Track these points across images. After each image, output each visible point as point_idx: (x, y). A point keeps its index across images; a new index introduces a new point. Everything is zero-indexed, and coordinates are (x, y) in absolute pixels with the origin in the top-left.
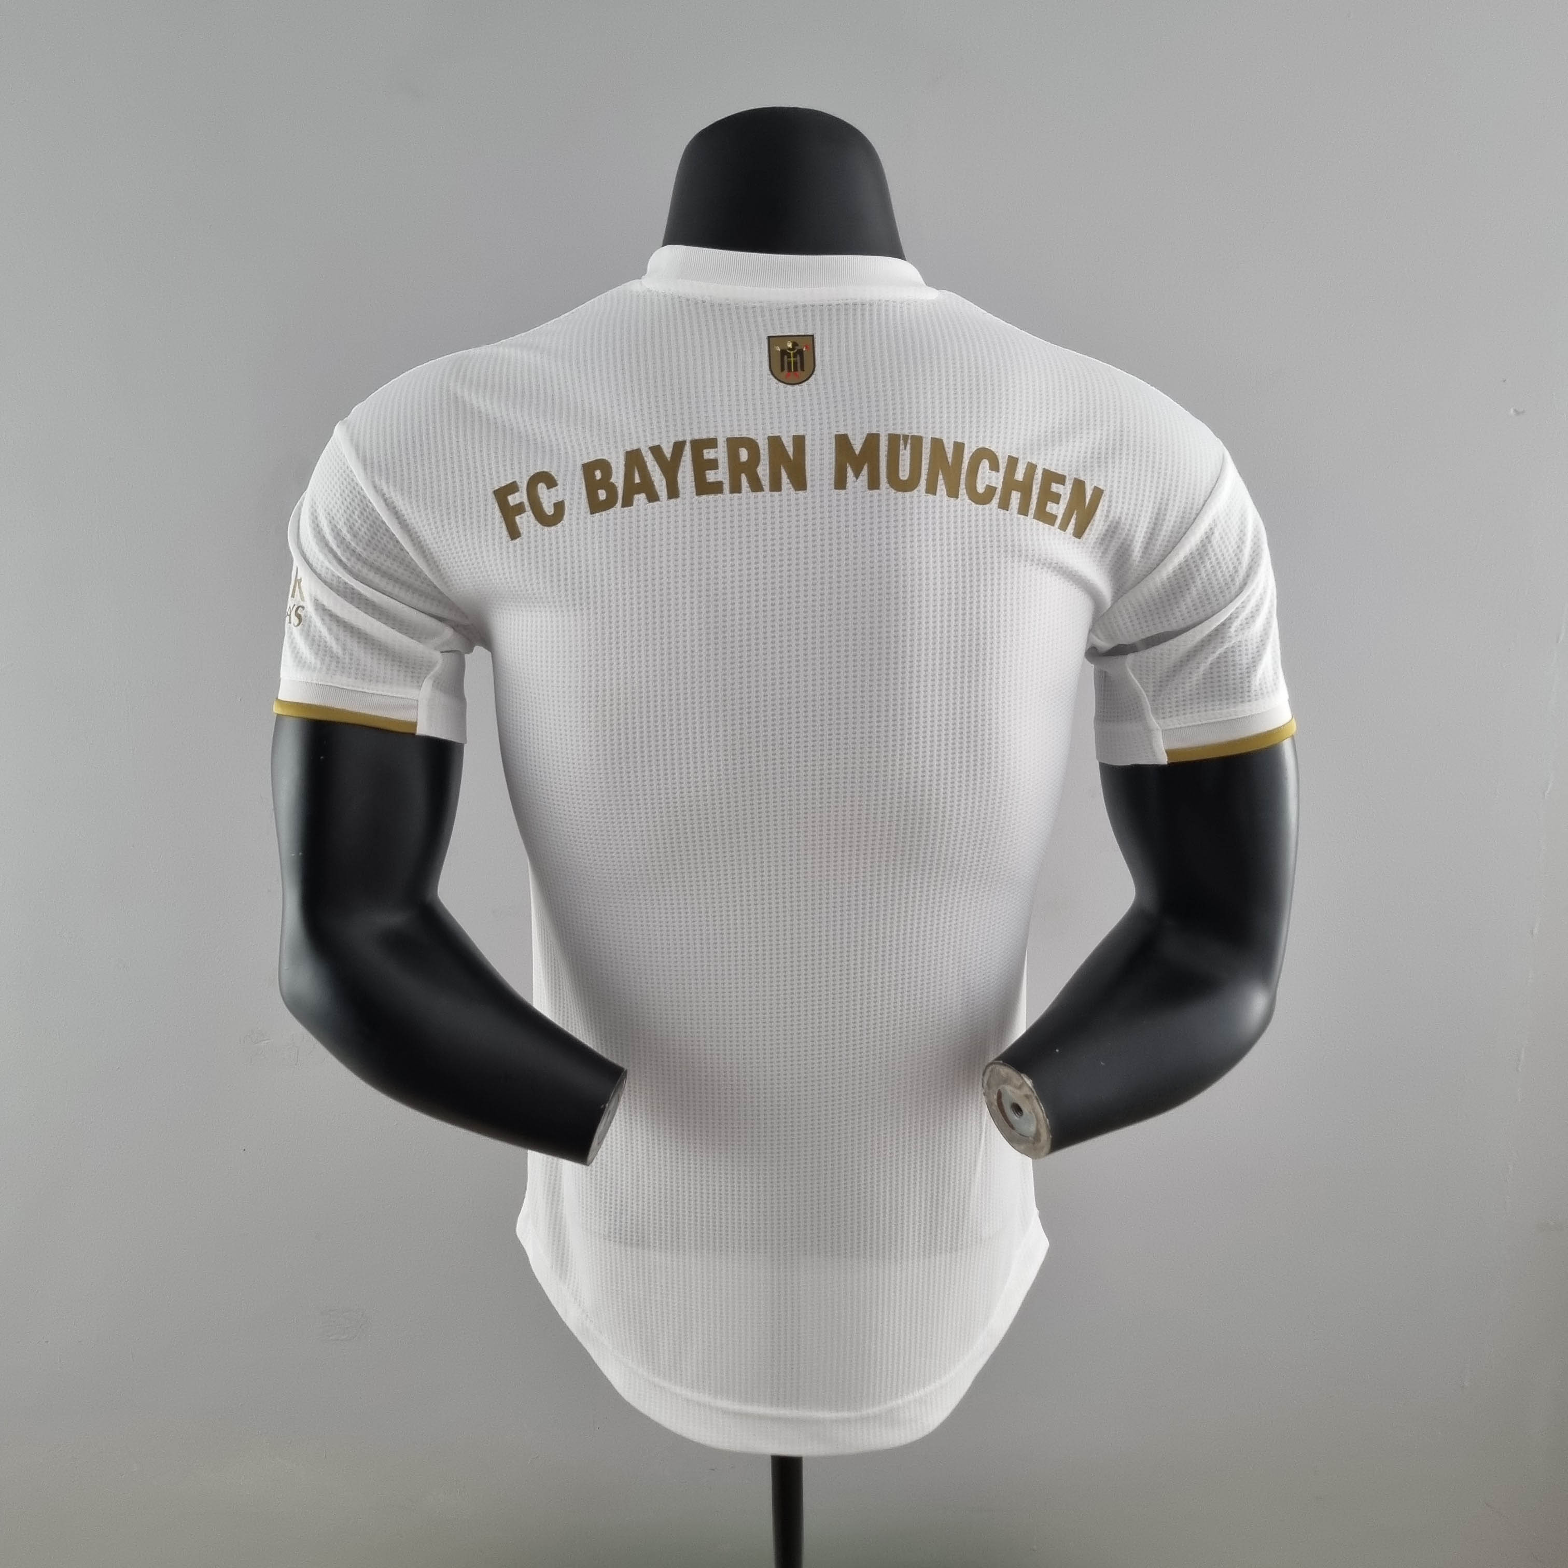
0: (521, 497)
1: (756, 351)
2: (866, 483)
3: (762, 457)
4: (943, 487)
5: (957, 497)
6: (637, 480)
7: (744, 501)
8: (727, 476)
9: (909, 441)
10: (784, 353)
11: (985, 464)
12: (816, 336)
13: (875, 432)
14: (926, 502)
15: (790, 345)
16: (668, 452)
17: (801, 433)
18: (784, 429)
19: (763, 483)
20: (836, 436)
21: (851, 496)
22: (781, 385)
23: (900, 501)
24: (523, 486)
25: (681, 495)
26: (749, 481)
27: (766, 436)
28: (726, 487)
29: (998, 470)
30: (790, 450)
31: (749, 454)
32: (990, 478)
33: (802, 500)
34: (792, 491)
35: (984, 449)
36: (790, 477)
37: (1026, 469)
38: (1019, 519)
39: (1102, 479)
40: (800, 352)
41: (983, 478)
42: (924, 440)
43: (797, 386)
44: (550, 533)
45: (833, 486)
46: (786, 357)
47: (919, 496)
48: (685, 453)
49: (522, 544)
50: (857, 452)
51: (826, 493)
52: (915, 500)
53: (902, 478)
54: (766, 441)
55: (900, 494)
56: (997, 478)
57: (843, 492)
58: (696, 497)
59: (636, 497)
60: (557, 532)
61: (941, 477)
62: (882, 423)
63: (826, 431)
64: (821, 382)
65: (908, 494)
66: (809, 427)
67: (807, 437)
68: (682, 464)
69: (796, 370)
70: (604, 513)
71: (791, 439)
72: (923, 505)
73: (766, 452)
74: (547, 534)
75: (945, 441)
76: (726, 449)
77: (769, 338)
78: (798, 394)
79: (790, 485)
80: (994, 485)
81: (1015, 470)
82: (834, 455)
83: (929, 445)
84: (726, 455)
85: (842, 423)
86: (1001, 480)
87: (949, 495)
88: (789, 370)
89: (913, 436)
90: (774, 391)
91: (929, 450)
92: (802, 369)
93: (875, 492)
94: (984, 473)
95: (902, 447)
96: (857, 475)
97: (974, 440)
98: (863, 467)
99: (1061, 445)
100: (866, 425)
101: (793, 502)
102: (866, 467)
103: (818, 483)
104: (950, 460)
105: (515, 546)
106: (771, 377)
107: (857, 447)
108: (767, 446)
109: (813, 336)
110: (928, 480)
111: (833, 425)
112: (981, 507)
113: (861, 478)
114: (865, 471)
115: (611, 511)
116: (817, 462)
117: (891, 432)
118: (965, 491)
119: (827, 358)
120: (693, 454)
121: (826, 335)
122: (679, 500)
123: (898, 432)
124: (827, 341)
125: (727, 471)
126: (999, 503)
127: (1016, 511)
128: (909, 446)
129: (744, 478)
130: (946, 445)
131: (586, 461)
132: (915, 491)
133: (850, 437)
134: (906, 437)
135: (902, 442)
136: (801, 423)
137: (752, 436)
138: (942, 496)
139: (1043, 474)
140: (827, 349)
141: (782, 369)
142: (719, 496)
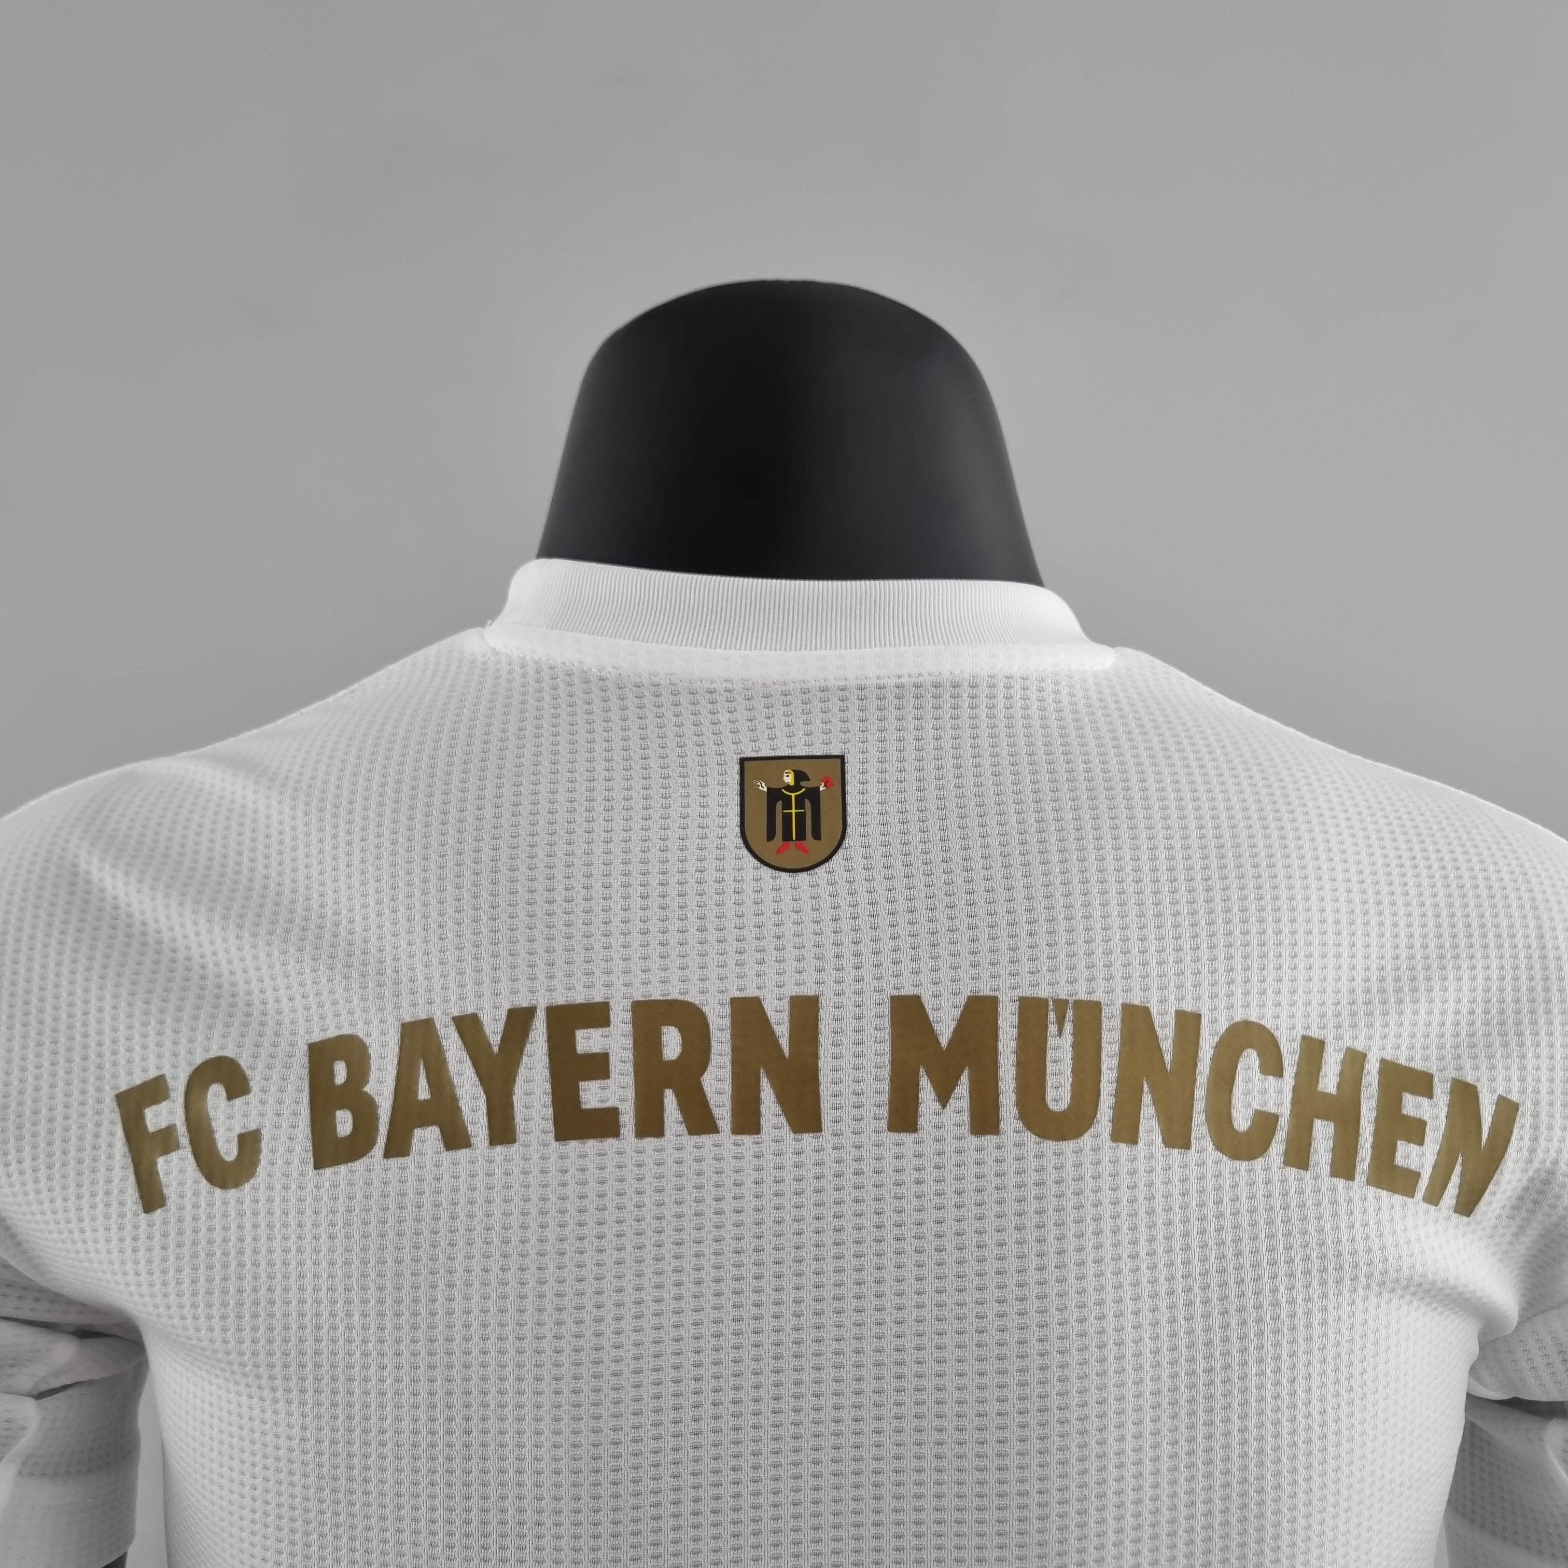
0: (171, 1112)
1: (713, 790)
2: (966, 1117)
3: (715, 1047)
4: (1154, 1124)
5: (1187, 1146)
6: (423, 1093)
7: (670, 1156)
8: (630, 1094)
9: (1070, 1014)
10: (774, 795)
11: (1250, 1060)
12: (848, 758)
13: (986, 991)
14: (1115, 1161)
15: (789, 779)
16: (494, 1031)
17: (809, 990)
18: (770, 981)
19: (717, 1112)
20: (893, 999)
21: (929, 1148)
22: (766, 872)
23: (1050, 1162)
24: (178, 1087)
25: (521, 1137)
26: (683, 1107)
27: (727, 998)
28: (628, 1120)
29: (1278, 1072)
30: (782, 1031)
31: (685, 1043)
32: (1264, 1092)
33: (809, 1158)
34: (786, 1132)
35: (1247, 1024)
36: (781, 1099)
37: (1343, 1062)
38: (1333, 1189)
39: (1515, 1075)
40: (813, 795)
41: (1247, 1093)
42: (1105, 1011)
43: (803, 876)
44: (225, 1203)
45: (884, 1124)
46: (779, 805)
47: (1096, 1149)
48: (533, 1035)
49: (165, 1223)
50: (944, 1041)
51: (867, 1139)
52: (1088, 1158)
53: (1053, 1106)
54: (727, 1010)
55: (1050, 1146)
56: (1280, 1092)
57: (908, 1138)
58: (554, 1144)
59: (418, 1133)
60: (240, 1202)
61: (1147, 1099)
62: (1004, 969)
63: (868, 986)
64: (859, 864)
65: (1068, 1146)
66: (830, 976)
67: (823, 1001)
68: (525, 1060)
69: (801, 836)
70: (343, 1168)
71: (785, 1005)
72: (1106, 1168)
73: (726, 1035)
74: (218, 1203)
75: (1154, 1012)
76: (629, 1028)
77: (743, 761)
78: (805, 893)
79: (783, 1120)
80: (1272, 1108)
81: (1319, 1069)
82: (887, 1048)
83: (1117, 1022)
84: (629, 1042)
85: (906, 967)
86: (1288, 1096)
87: (1169, 1143)
88: (787, 837)
89: (1076, 1002)
90: (748, 887)
91: (1117, 1035)
92: (817, 835)
93: (989, 1141)
94: (1248, 1081)
95: (1052, 1029)
96: (944, 1097)
97: (1222, 1003)
98: (958, 1077)
99: (1416, 1001)
100: (965, 974)
101: (789, 1160)
102: (965, 1079)
103: (847, 1114)
104: (1168, 1057)
105: (150, 1225)
106: (745, 852)
107: (945, 1030)
108: (727, 1022)
109: (842, 758)
110: (1116, 1108)
111: (887, 970)
112: (1243, 1166)
113: (953, 1103)
114: (963, 1089)
115: (359, 1165)
116: (848, 1062)
117: (1028, 992)
118: (1204, 1130)
119: (873, 808)
120: (550, 1039)
121: (873, 755)
122: (514, 1150)
123: (1043, 992)
124: (873, 767)
125: (630, 1080)
126: (1286, 1154)
127: (1327, 1169)
128: (1068, 1027)
129: (670, 1099)
130: (1157, 1021)
131: (317, 1037)
132: (1087, 1137)
133: (928, 1003)
134: (1061, 1005)
135: (1052, 1016)
136: (810, 964)
137: (694, 998)
138: (1150, 1144)
139: (1381, 1072)
140: (873, 788)
141: (771, 836)
142: (610, 1144)
